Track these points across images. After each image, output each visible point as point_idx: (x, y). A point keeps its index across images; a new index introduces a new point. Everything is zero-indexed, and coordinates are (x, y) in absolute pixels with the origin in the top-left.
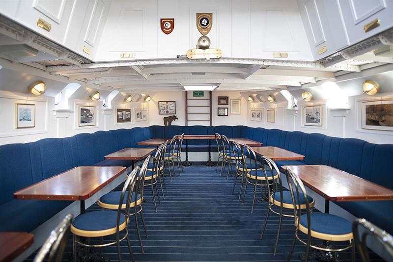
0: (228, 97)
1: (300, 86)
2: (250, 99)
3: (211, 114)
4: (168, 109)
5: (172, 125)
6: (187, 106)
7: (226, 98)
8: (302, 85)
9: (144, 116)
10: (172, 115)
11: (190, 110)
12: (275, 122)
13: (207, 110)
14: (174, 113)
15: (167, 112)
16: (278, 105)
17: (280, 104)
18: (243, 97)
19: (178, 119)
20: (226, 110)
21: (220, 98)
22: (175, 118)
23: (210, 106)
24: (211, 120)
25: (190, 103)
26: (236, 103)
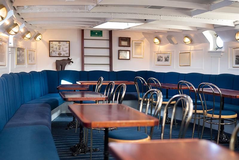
0: (130, 38)
1: (234, 26)
2: (156, 40)
3: (111, 57)
4: (61, 50)
5: (65, 69)
6: (83, 48)
7: (128, 40)
8: (235, 25)
9: (34, 59)
10: (67, 58)
11: (87, 52)
12: (191, 65)
13: (106, 52)
14: (68, 55)
15: (60, 54)
16: (195, 47)
17: (198, 46)
18: (146, 39)
19: (73, 63)
20: (128, 52)
21: (121, 39)
22: (69, 61)
23: (111, 48)
24: (111, 65)
25: (87, 44)
26: (138, 44)
